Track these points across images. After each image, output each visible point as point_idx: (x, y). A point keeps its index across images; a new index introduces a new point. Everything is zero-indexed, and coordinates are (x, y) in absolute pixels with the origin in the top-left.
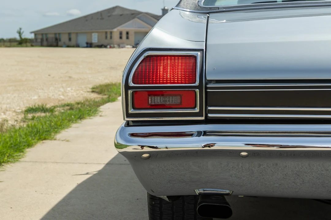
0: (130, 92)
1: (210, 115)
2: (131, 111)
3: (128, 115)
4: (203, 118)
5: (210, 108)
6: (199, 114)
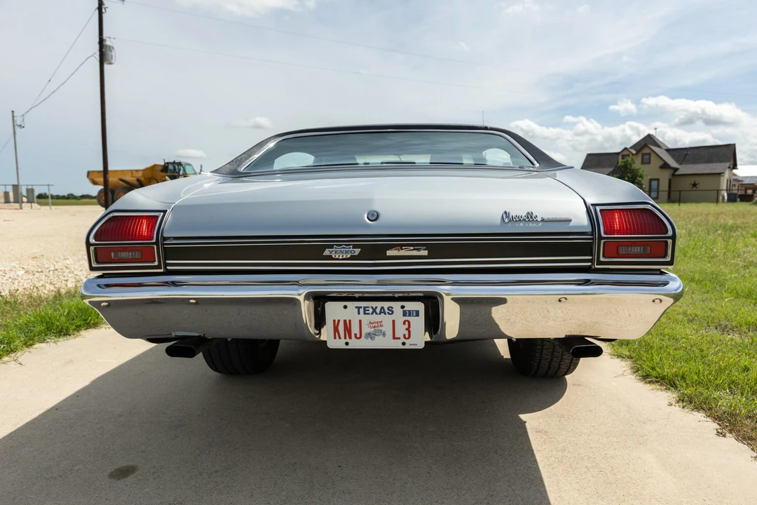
0: (92, 248)
1: (168, 268)
2: (94, 265)
3: (92, 269)
4: (162, 270)
5: (167, 262)
6: (159, 267)
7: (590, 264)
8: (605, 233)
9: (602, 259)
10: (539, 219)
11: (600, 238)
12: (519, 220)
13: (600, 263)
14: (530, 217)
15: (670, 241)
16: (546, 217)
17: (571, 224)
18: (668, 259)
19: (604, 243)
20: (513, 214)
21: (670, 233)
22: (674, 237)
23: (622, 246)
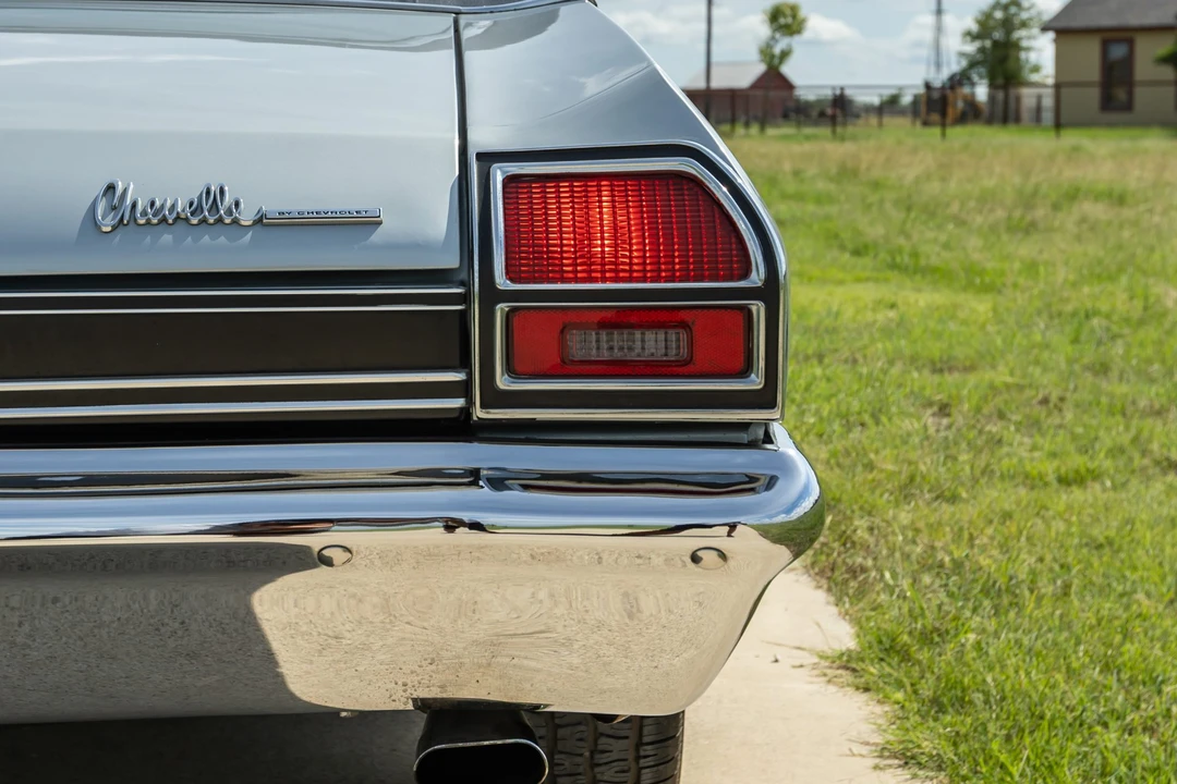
7: (459, 403)
8: (511, 274)
9: (503, 382)
10: (247, 218)
11: (491, 295)
12: (163, 220)
13: (494, 398)
14: (210, 211)
15: (758, 308)
16: (272, 207)
17: (378, 236)
18: (756, 381)
19: (508, 317)
20: (136, 192)
21: (757, 277)
22: (771, 291)
23: (578, 326)
